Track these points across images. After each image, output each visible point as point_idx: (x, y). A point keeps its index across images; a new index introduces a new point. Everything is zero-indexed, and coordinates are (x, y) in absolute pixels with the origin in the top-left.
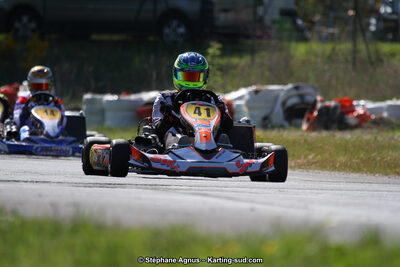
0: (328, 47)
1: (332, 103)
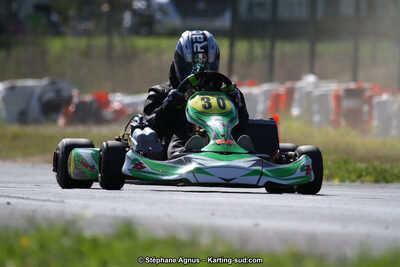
0: (83, 42)
1: (88, 98)
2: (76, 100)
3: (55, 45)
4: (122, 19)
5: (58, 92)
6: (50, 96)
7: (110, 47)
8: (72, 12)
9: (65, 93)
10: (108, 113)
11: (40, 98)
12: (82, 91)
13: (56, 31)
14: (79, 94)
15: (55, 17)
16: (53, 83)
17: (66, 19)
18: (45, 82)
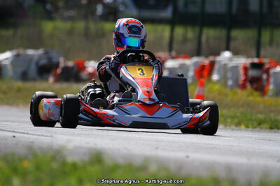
0: (68, 25)
1: (70, 64)
2: (62, 65)
3: (48, 26)
4: (96, 10)
5: (50, 59)
6: (43, 62)
7: (87, 29)
8: (61, 4)
9: (55, 60)
10: (84, 75)
11: (37, 63)
12: (67, 59)
13: (49, 16)
14: (65, 61)
15: (49, 7)
16: (46, 53)
17: (56, 8)
18: (41, 51)
